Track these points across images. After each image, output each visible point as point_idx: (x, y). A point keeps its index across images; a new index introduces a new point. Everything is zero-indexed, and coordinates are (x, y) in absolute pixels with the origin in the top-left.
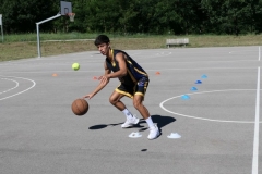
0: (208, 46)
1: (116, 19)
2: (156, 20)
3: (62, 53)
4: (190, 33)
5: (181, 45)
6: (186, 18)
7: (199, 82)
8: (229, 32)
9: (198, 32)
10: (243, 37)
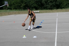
0: (44, 13)
1: (20, 6)
2: (30, 6)
3: (5, 15)
4: (39, 9)
5: (37, 13)
6: (38, 5)
7: (42, 22)
8: (49, 9)
9: (42, 9)
10: (53, 10)
